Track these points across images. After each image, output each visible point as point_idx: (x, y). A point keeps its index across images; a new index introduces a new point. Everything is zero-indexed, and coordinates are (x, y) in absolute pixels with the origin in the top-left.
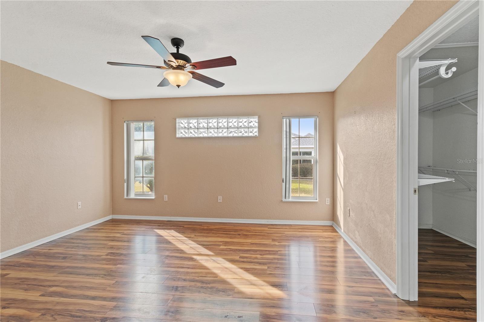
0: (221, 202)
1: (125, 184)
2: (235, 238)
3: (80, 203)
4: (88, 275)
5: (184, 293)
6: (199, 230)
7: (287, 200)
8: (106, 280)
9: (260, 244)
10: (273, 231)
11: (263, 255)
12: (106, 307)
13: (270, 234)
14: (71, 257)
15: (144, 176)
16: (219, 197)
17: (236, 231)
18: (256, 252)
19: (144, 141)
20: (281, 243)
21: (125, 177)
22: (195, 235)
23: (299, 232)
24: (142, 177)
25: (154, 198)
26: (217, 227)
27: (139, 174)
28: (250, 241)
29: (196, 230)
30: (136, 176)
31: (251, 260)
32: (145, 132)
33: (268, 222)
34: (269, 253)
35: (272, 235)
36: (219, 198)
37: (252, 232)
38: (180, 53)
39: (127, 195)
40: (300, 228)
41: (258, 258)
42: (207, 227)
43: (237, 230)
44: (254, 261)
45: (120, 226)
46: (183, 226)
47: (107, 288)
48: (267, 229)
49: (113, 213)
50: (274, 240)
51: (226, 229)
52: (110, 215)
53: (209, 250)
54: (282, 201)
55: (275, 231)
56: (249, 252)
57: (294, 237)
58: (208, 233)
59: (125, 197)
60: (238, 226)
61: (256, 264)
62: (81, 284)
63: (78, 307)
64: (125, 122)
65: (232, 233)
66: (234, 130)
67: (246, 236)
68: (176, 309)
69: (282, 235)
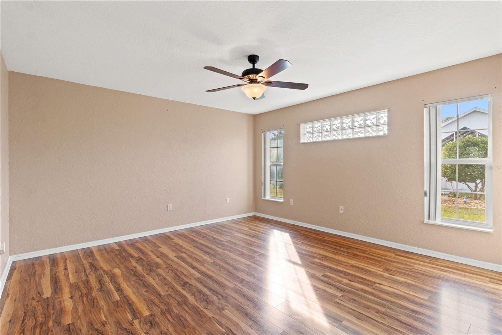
0: (343, 212)
1: (263, 186)
2: (340, 255)
3: (228, 199)
4: (205, 252)
5: (245, 287)
6: (312, 238)
7: (432, 222)
8: (210, 258)
9: (362, 269)
10: (399, 259)
11: (353, 281)
12: (194, 276)
13: (389, 262)
14: (207, 237)
15: (277, 180)
16: (340, 206)
17: (349, 248)
18: (347, 276)
19: (278, 148)
20: (393, 277)
21: (263, 181)
22: (302, 242)
23: (440, 271)
24: (275, 181)
25: (282, 201)
26: (333, 239)
27: (274, 178)
28: (353, 262)
29: (309, 238)
30: (271, 180)
31: (333, 282)
32: (278, 140)
33: (401, 247)
34: (362, 282)
35: (392, 263)
36: (340, 209)
37: (368, 254)
38: (255, 68)
39: (264, 197)
40: (448, 265)
41: (342, 282)
42: (322, 238)
43: (352, 247)
44: (334, 284)
45: (254, 222)
46: (300, 232)
47: (205, 264)
48: (393, 255)
49: (256, 211)
50: (387, 270)
51: (340, 244)
52: (253, 212)
53: (301, 259)
54: (423, 222)
55: (401, 260)
56: (338, 273)
57: (423, 274)
58: (317, 243)
59: (263, 198)
60: (358, 244)
61: (332, 287)
62: (196, 257)
63: (183, 270)
64: (263, 133)
65: (342, 249)
66: (360, 130)
67: (355, 256)
68: (227, 296)
69: (406, 267)
